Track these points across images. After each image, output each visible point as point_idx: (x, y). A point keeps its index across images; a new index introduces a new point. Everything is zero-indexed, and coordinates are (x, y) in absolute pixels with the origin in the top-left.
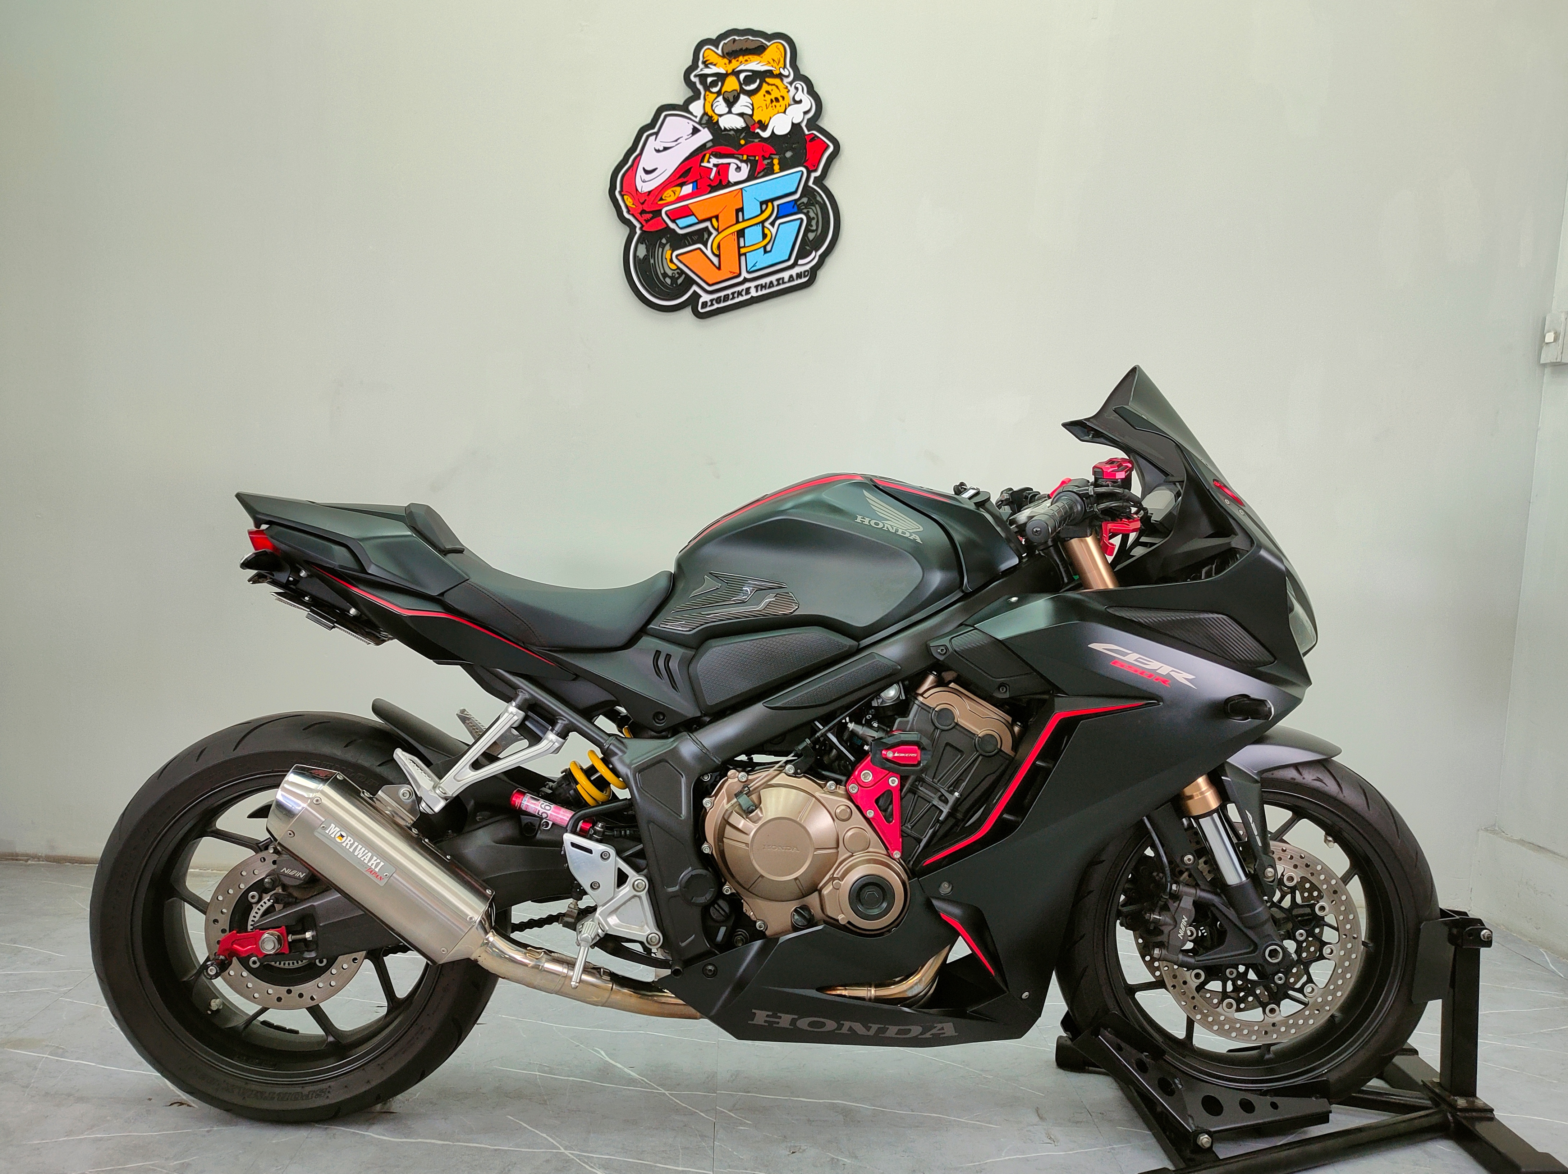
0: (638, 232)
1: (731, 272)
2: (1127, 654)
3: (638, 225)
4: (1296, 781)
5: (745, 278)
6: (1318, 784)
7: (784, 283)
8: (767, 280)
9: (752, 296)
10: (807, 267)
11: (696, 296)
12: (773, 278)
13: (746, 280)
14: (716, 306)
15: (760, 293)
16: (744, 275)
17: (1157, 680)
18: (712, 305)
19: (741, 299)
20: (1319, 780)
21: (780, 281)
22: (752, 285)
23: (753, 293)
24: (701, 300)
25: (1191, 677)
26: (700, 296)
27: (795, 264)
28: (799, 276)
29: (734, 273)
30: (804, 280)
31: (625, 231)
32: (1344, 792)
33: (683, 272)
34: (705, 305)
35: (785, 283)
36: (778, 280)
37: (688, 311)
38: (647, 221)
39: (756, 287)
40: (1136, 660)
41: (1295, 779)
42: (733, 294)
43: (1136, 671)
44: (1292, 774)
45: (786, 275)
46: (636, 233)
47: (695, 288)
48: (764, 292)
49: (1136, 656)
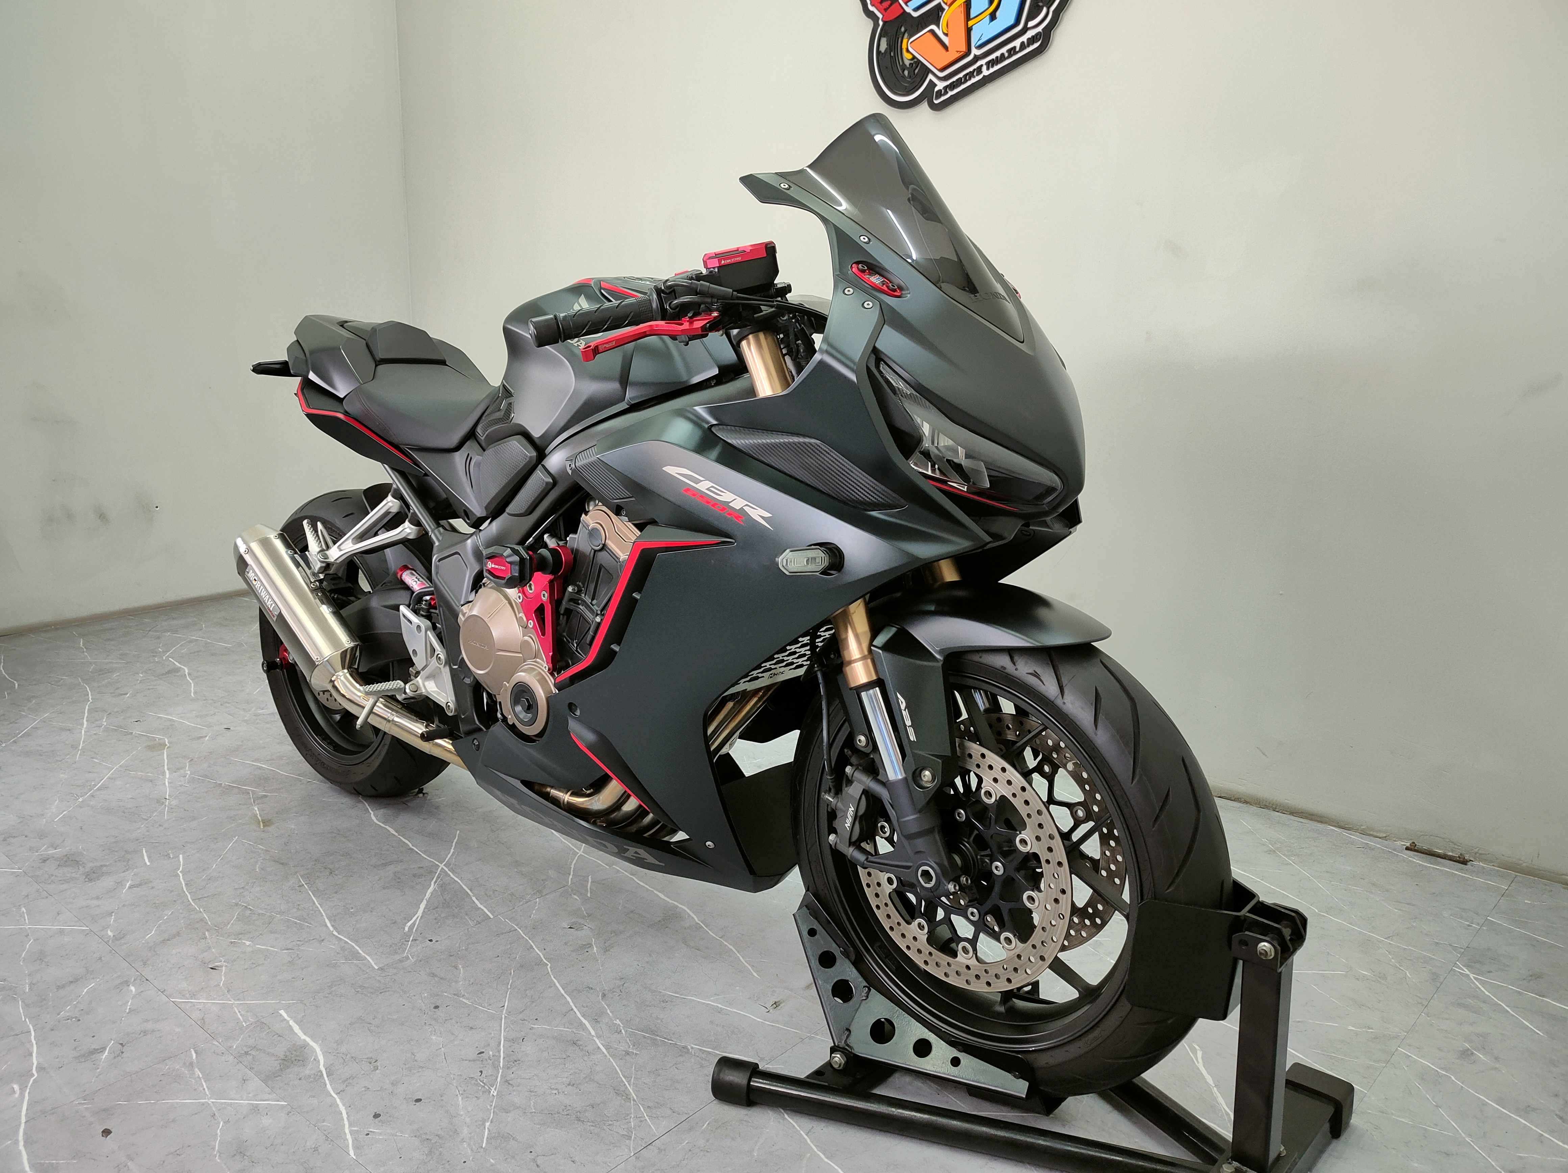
0: (881, 23)
1: (958, 52)
2: (699, 481)
3: (880, 16)
4: (1006, 671)
5: (975, 56)
6: (1032, 681)
7: (1016, 53)
8: (998, 54)
9: (984, 76)
10: (1040, 29)
11: (932, 85)
12: (1004, 50)
13: (977, 58)
14: (950, 93)
15: (992, 70)
16: (975, 52)
17: (729, 514)
18: (946, 93)
19: (973, 80)
20: (1036, 675)
21: (1012, 52)
22: (983, 62)
23: (985, 72)
24: (936, 89)
25: (768, 515)
26: (936, 85)
27: (1025, 30)
28: (1032, 41)
29: (961, 52)
30: (1036, 45)
31: (869, 24)
32: (1065, 697)
33: (919, 61)
34: (939, 94)
35: (1018, 52)
36: (1009, 51)
37: (925, 105)
38: (886, 10)
39: (988, 64)
40: (708, 489)
41: (1005, 668)
42: (965, 76)
43: (708, 502)
44: (1003, 661)
45: (1017, 43)
46: (879, 25)
47: (930, 77)
48: (996, 68)
49: (708, 484)
